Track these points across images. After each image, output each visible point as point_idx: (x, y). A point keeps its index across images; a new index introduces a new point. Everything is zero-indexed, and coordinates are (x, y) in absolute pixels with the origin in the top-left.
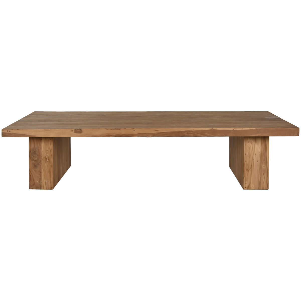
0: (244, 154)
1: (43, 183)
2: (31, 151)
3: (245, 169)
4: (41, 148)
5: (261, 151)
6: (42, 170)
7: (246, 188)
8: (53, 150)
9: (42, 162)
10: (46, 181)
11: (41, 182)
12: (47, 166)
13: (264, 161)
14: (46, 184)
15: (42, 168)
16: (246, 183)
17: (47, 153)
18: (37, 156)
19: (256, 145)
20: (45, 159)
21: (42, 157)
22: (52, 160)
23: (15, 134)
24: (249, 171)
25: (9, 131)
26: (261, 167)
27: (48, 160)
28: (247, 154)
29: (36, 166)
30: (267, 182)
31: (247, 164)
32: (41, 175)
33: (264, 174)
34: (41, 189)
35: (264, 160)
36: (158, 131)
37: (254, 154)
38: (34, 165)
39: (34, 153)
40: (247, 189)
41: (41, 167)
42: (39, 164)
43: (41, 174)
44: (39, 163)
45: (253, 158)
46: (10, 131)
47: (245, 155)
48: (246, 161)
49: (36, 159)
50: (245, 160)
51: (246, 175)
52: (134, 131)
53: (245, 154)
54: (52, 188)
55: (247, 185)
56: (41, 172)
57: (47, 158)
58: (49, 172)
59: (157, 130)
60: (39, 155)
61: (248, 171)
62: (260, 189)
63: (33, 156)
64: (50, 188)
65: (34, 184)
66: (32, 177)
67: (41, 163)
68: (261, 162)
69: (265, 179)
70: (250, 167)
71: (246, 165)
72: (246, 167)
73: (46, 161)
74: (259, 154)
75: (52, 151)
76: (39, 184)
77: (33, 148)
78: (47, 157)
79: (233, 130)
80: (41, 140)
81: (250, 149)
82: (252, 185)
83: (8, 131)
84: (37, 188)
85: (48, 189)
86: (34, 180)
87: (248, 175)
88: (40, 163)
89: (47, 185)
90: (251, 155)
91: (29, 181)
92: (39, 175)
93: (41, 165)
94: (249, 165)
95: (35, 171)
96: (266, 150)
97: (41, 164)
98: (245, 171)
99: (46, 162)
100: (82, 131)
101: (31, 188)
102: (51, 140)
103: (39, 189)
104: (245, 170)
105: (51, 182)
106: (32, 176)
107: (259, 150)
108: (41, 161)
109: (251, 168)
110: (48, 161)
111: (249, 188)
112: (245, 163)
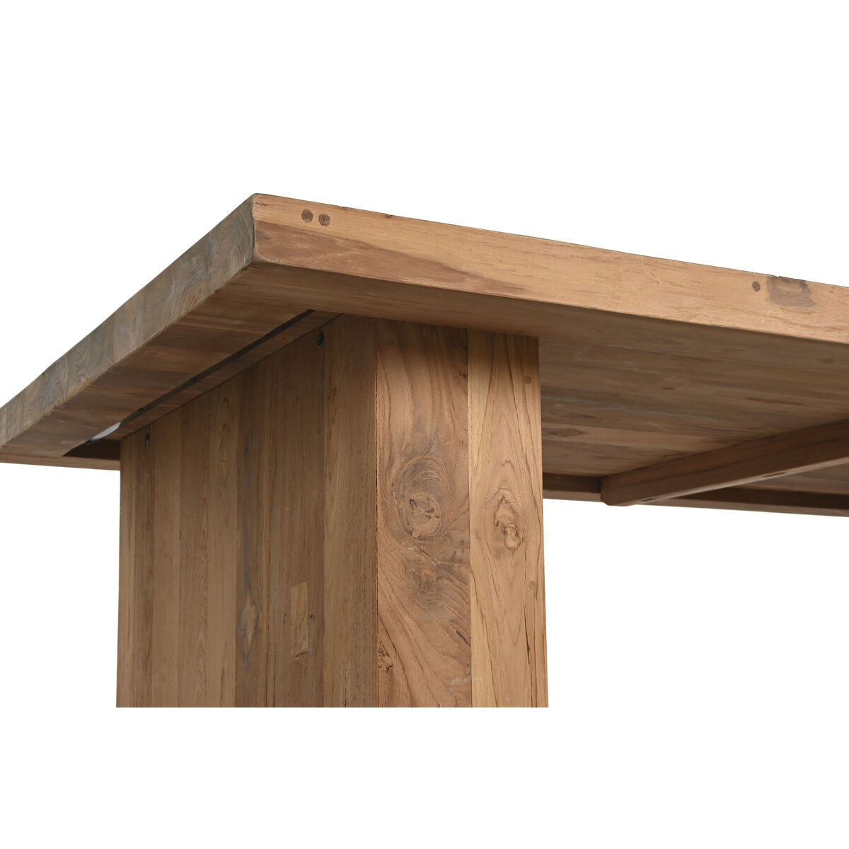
2: (392, 464)
4: (464, 444)
6: (475, 617)
9: (476, 553)
12: (511, 584)
15: (473, 599)
17: (505, 483)
18: (435, 504)
20: (490, 529)
21: (475, 517)
23: (367, 247)
25: (316, 219)
27: (512, 542)
29: (429, 585)
38: (417, 577)
39: (416, 473)
41: (465, 596)
42: (456, 566)
43: (469, 656)
44: (453, 559)
46: (323, 218)
49: (430, 526)
56: (464, 638)
57: (506, 522)
58: (522, 640)
60: (454, 499)
63: (405, 506)
66: (401, 681)
67: (468, 564)
73: (502, 545)
77: (406, 440)
78: (507, 514)
80: (465, 376)
83: (307, 216)
88: (461, 561)
92: (454, 662)
93: (466, 583)
95: (420, 624)
97: (463, 569)
99: (497, 556)
100: (812, 297)
102: (529, 389)
108: (464, 545)
110: (513, 550)
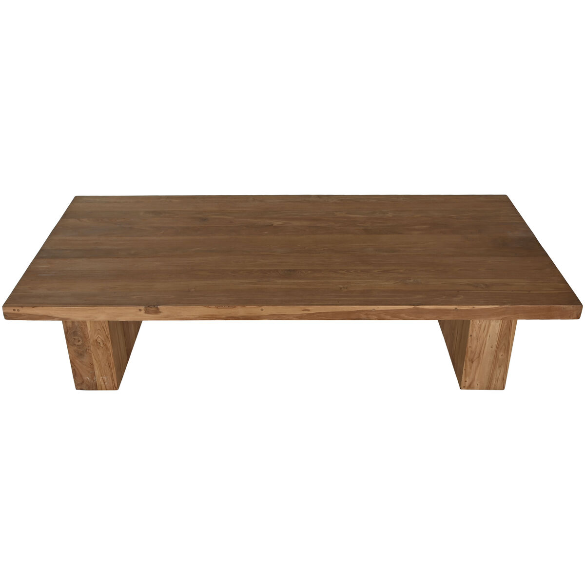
0: (469, 335)
1: (100, 381)
2: (68, 331)
3: (467, 359)
4: (86, 326)
5: (501, 331)
6: (94, 360)
7: (464, 387)
8: (110, 329)
9: (92, 348)
10: (105, 378)
11: (94, 379)
12: (103, 354)
13: (504, 347)
14: (104, 383)
15: (93, 356)
16: (467, 380)
17: (98, 334)
18: (80, 339)
19: (493, 321)
20: (96, 344)
21: (91, 341)
22: (109, 345)
23: (29, 315)
24: (474, 363)
25: (16, 310)
26: (496, 356)
27: (102, 345)
28: (474, 335)
29: (81, 355)
30: (504, 379)
31: (471, 351)
32: (93, 369)
33: (500, 367)
34: (96, 389)
35: (504, 344)
36: (309, 310)
37: (486, 335)
38: (78, 353)
39: (75, 333)
40: (467, 389)
41: (91, 356)
42: (86, 351)
43: (93, 367)
44: (87, 349)
45: (485, 342)
46: (18, 310)
47: (469, 338)
48: (470, 347)
49: (80, 343)
50: (469, 344)
51: (468, 369)
52: (262, 310)
53: (471, 336)
54: (116, 388)
55: (467, 384)
56: (92, 364)
57: (100, 342)
58: (107, 364)
59: (307, 308)
60: (85, 337)
61: (472, 362)
62: (489, 389)
63: (73, 339)
64: (112, 388)
65: (83, 382)
68: (498, 347)
69: (502, 373)
70: (477, 355)
71: (469, 353)
72: (469, 355)
73: (99, 346)
74: (497, 336)
75: (107, 331)
76: (92, 382)
77: (71, 326)
78: (99, 340)
79: (456, 309)
81: (480, 327)
82: (475, 383)
83: (14, 310)
84: (89, 388)
85: (110, 389)
86: (81, 376)
87: (471, 368)
89: (106, 383)
90: (480, 337)
91: (74, 378)
92: (90, 369)
93: (91, 353)
94: (475, 353)
95: (80, 362)
96: (510, 330)
97: (90, 351)
98: (466, 362)
99: (98, 349)
100: (160, 310)
101: (79, 387)
103: (93, 390)
104: (468, 361)
105: (112, 379)
106: (76, 370)
107: (498, 329)
108: (89, 347)
109: (479, 357)
110: (102, 347)
111: (470, 387)
112: (469, 350)
